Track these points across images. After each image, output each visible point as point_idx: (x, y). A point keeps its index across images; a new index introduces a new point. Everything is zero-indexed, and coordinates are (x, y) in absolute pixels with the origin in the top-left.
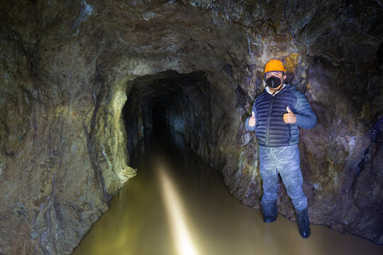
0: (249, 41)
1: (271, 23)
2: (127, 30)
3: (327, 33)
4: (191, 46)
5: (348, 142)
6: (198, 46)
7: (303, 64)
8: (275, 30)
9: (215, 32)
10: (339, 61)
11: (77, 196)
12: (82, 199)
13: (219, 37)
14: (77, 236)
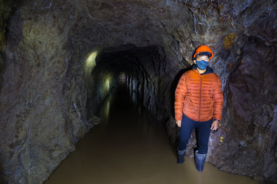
0: (195, 21)
1: (216, 5)
2: (95, 7)
3: (264, 16)
4: (146, 24)
5: (273, 110)
6: (152, 25)
7: (239, 43)
8: (219, 11)
9: (167, 12)
10: (271, 41)
11: (50, 139)
12: (54, 142)
13: (170, 18)
14: (48, 171)
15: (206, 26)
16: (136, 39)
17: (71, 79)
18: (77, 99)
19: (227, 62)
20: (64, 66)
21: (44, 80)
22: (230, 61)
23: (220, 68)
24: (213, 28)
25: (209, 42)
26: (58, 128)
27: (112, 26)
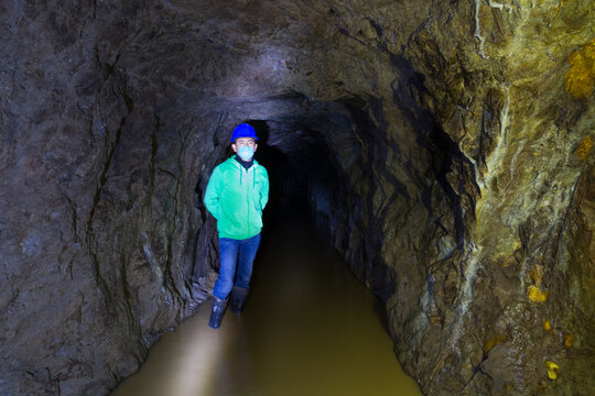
15: (516, 15)
16: (308, 78)
17: (132, 181)
18: (152, 234)
19: (573, 137)
20: (85, 142)
21: (17, 180)
22: (584, 133)
23: (549, 155)
24: (540, 20)
25: (520, 73)
26: (78, 316)
27: (232, 36)
